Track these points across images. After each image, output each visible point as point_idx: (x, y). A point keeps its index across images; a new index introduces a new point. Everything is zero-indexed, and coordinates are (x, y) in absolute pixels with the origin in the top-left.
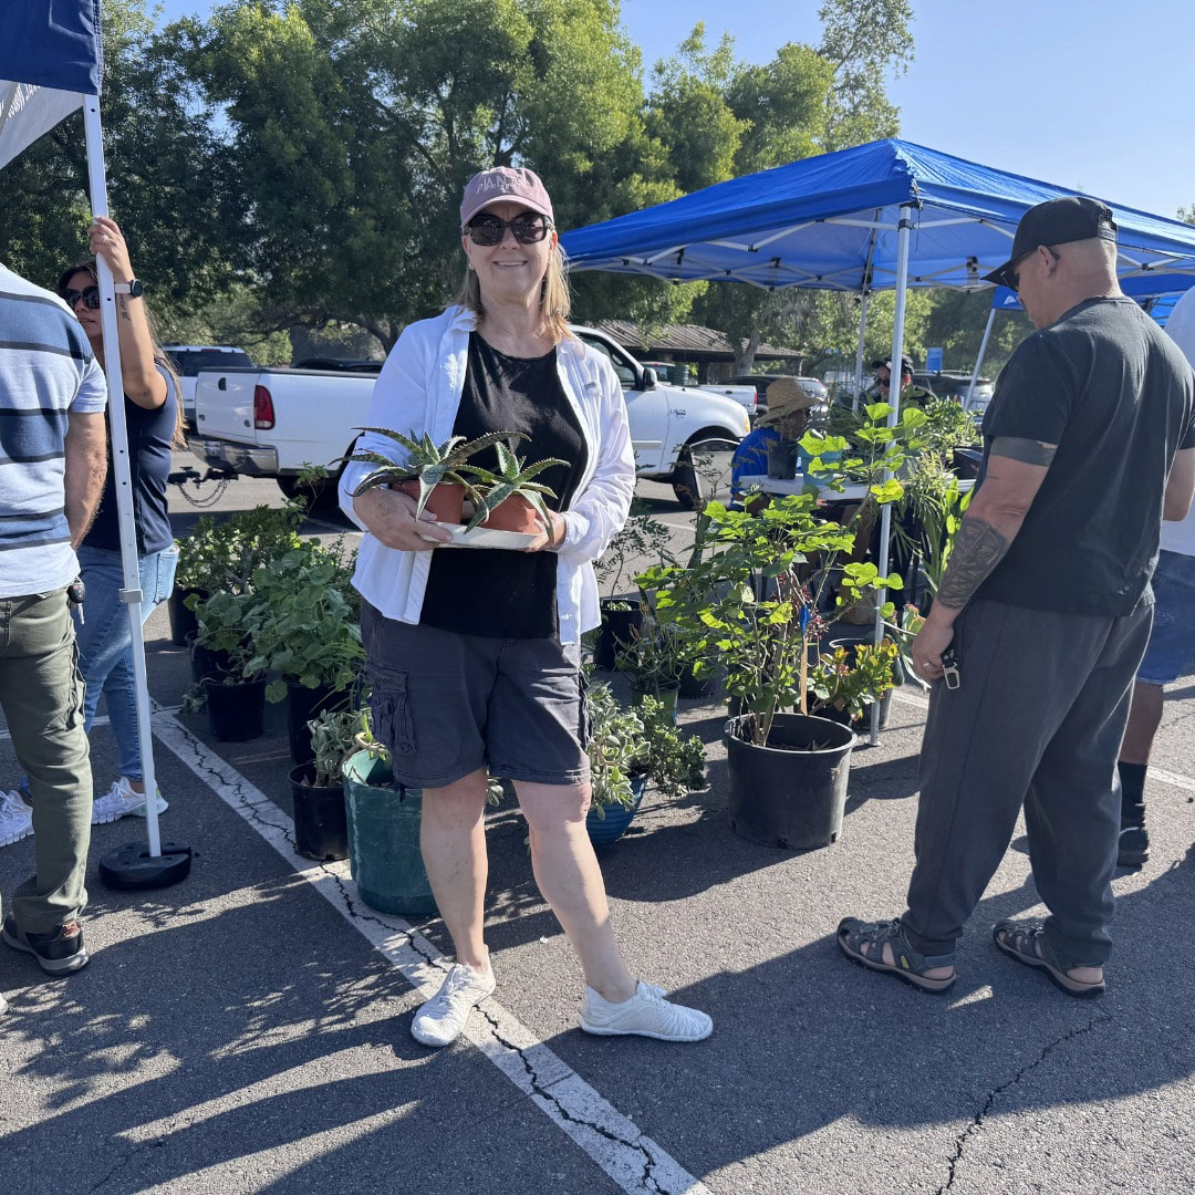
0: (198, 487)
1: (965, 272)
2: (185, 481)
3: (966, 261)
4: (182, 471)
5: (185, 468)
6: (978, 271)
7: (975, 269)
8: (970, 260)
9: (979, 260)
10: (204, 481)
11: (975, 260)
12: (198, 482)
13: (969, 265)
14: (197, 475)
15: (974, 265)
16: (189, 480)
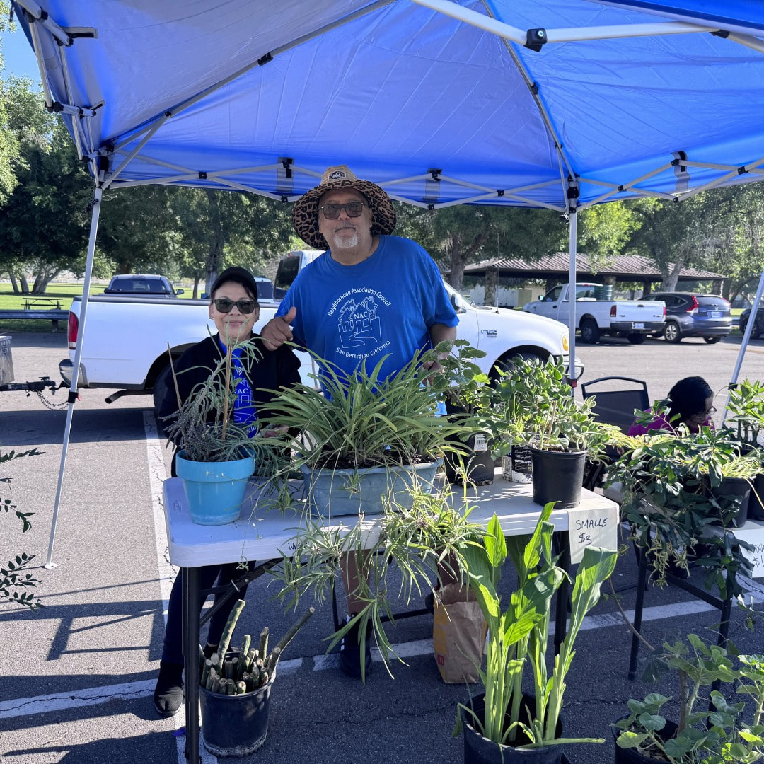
0: (53, 394)
1: (673, 174)
2: (43, 388)
3: (673, 158)
4: (40, 380)
5: (44, 378)
6: (688, 171)
7: (683, 169)
8: (678, 157)
9: (689, 154)
10: (58, 389)
11: (683, 156)
12: (54, 390)
13: (675, 163)
14: (54, 383)
15: (682, 163)
16: (47, 388)
